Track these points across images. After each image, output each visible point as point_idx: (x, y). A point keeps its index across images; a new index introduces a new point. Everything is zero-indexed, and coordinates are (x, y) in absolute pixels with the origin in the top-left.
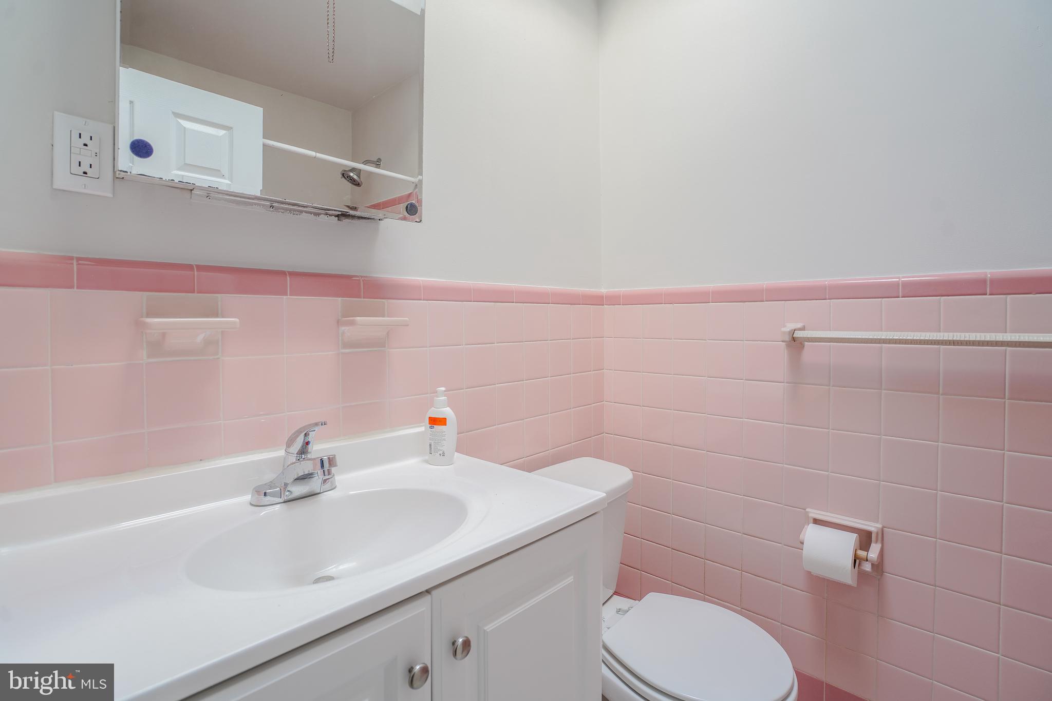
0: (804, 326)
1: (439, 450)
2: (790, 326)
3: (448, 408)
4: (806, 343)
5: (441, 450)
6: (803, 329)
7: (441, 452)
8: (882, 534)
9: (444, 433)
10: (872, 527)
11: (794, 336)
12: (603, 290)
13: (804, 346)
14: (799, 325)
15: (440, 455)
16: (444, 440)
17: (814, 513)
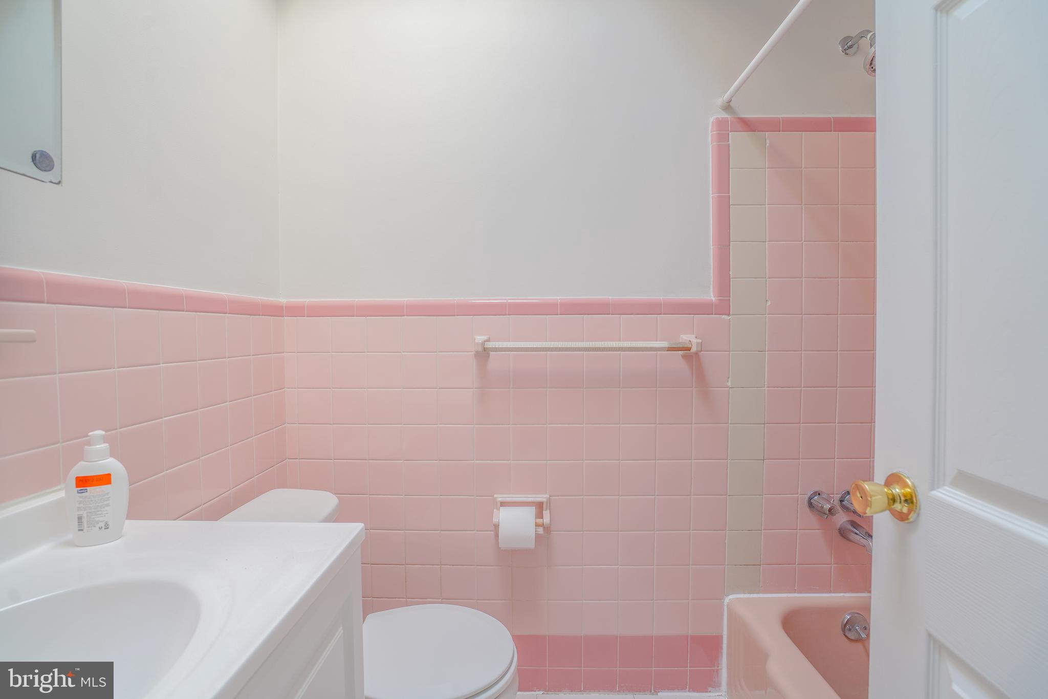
0: (489, 338)
1: (98, 522)
2: (480, 339)
3: (111, 460)
4: (491, 353)
5: (101, 522)
6: (488, 340)
7: (102, 525)
8: (549, 500)
9: (107, 496)
10: (542, 498)
11: (485, 347)
12: (283, 300)
13: (489, 356)
14: (485, 338)
15: (100, 528)
16: (108, 505)
17: (500, 498)
